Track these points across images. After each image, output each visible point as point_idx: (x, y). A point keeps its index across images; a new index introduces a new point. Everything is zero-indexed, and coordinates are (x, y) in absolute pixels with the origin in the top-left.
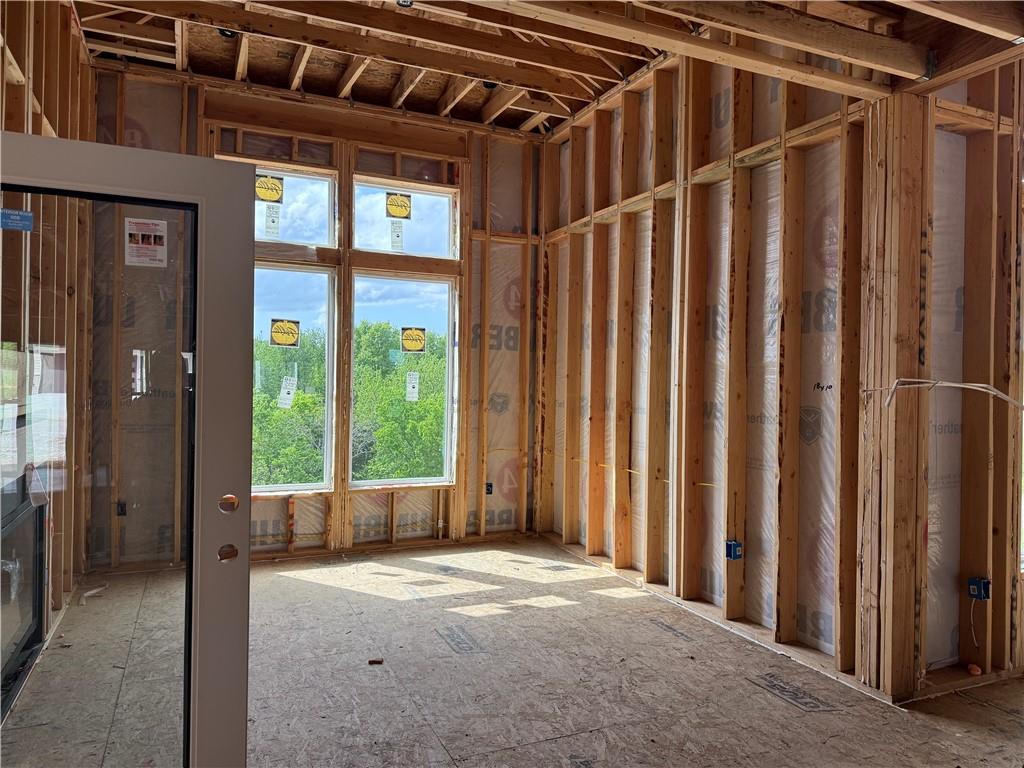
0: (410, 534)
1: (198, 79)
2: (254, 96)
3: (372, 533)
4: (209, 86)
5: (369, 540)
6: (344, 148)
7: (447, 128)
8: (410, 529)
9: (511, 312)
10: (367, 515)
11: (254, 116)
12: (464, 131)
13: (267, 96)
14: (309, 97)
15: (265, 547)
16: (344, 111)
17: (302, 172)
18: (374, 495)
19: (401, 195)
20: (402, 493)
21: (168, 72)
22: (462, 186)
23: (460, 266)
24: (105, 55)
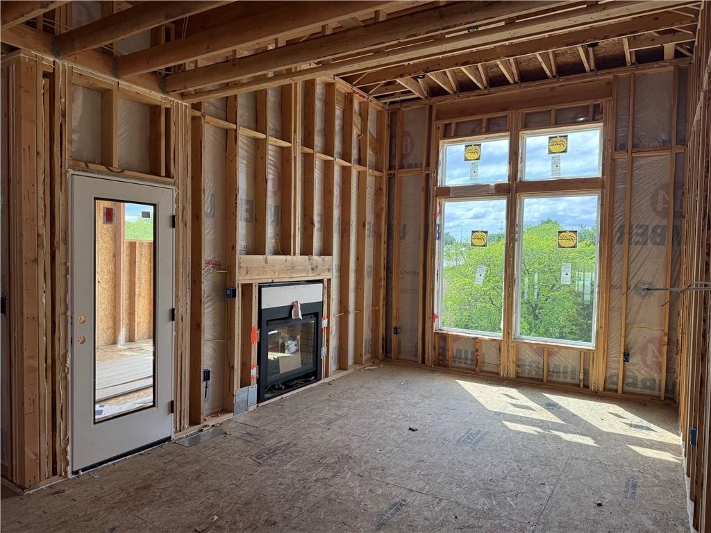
0: (561, 379)
1: (433, 100)
2: (460, 100)
3: (534, 372)
4: (438, 102)
5: (531, 376)
6: (515, 116)
7: (595, 79)
8: (561, 376)
9: (658, 213)
10: (530, 360)
11: (462, 112)
12: (611, 76)
13: (469, 97)
14: (492, 90)
15: (466, 366)
16: (517, 91)
17: (491, 138)
18: (535, 347)
19: (560, 137)
20: (556, 350)
21: (419, 102)
22: (606, 119)
23: (603, 181)
24: (391, 103)
